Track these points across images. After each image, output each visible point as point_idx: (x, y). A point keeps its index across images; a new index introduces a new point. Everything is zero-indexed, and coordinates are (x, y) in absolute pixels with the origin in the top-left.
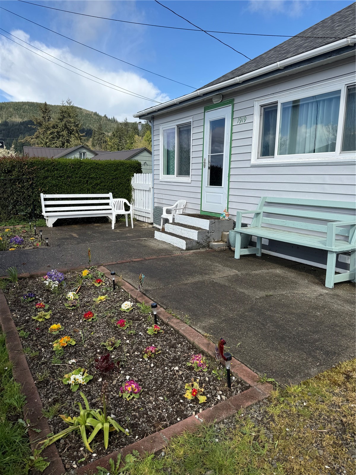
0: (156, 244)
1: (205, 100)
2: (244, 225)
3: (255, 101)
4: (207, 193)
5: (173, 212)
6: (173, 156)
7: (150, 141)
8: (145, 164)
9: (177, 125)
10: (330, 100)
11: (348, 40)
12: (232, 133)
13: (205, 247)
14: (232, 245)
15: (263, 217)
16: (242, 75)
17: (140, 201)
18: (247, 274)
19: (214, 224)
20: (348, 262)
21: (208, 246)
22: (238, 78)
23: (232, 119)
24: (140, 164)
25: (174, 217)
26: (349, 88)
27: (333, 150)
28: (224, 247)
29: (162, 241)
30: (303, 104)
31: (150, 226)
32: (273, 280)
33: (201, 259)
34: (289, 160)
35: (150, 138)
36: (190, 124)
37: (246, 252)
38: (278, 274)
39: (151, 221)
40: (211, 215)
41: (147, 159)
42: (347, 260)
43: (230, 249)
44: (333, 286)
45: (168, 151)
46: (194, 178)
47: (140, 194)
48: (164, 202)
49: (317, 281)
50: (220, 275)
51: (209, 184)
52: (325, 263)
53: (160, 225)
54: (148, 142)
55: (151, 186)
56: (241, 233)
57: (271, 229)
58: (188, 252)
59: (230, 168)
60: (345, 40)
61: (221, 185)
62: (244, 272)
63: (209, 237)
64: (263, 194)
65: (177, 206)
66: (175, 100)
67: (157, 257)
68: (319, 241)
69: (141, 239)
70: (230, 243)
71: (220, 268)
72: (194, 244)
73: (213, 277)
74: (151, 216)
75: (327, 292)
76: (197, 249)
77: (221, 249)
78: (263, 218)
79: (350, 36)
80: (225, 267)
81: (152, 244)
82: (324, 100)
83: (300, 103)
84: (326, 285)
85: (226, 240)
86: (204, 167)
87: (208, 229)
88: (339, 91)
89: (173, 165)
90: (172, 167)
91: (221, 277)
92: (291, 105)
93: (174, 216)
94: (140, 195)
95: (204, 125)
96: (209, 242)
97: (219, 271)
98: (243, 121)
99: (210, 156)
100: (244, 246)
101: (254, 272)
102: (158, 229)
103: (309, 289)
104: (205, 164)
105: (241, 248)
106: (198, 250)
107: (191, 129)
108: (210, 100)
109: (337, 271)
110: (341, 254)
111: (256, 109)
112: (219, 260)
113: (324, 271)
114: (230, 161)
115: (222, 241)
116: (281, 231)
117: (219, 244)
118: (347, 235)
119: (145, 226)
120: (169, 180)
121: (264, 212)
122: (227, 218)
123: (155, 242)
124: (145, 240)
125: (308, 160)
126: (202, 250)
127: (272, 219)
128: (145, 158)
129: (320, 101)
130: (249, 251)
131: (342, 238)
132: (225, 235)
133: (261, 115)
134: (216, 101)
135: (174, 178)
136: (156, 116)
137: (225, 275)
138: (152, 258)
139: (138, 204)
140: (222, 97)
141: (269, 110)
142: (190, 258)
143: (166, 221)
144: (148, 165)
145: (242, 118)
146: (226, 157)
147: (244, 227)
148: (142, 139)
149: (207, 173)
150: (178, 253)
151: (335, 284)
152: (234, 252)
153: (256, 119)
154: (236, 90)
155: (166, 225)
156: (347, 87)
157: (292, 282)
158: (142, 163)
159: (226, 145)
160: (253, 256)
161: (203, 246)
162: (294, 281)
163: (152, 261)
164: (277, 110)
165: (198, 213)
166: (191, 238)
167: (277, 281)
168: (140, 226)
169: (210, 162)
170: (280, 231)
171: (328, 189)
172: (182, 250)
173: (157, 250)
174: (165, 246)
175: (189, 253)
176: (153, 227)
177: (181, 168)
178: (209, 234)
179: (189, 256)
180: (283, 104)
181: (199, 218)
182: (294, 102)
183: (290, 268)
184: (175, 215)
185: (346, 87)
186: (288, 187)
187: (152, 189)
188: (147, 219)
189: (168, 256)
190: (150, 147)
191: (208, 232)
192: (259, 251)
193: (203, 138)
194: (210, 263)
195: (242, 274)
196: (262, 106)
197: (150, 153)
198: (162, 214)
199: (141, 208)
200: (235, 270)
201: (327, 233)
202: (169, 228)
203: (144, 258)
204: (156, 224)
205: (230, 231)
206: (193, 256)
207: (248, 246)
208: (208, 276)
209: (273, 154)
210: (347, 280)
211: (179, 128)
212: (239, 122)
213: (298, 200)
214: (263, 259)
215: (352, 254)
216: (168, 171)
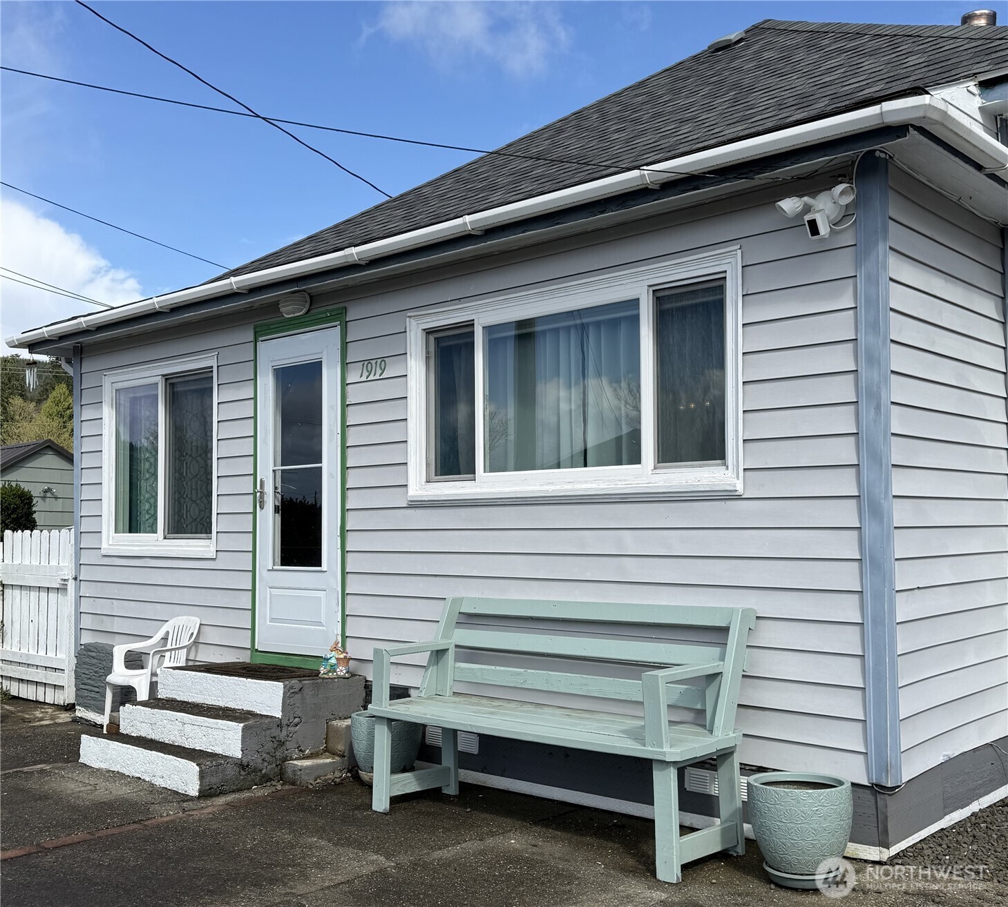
0: (85, 785)
1: (256, 305)
2: (399, 693)
3: (410, 317)
4: (275, 591)
5: (152, 662)
6: (152, 470)
7: (66, 417)
8: (49, 495)
9: (163, 375)
10: (614, 324)
11: (644, 175)
12: (345, 406)
13: (270, 780)
14: (361, 762)
15: (457, 660)
16: (366, 243)
17: (25, 626)
18: (415, 865)
19: (297, 696)
20: (714, 790)
21: (281, 775)
22: (354, 250)
23: (345, 365)
24: (30, 498)
25: (154, 679)
26: (660, 294)
27: (635, 458)
28: (337, 774)
29: (109, 771)
30: (544, 332)
31: (65, 717)
32: (501, 875)
33: (254, 826)
34: (517, 489)
35: (68, 408)
36: (210, 375)
37: (409, 783)
38: (515, 850)
39: (68, 696)
40: (285, 665)
41: (56, 477)
42: (711, 784)
43: (357, 778)
44: (680, 875)
45: (132, 448)
46: (228, 543)
47: (25, 602)
48: (117, 625)
49: (631, 862)
50: (323, 880)
51: (278, 560)
52: (649, 800)
53: (101, 711)
54: (61, 420)
55: (68, 573)
56: (390, 720)
57: (484, 701)
58: (209, 803)
59: (344, 511)
60: (635, 173)
61: (318, 563)
62: (405, 859)
63: (282, 743)
64: (451, 590)
65: (165, 639)
66: (155, 300)
67: (88, 837)
68: (623, 732)
69: (25, 769)
70: (357, 757)
71: (323, 853)
72: (231, 771)
73: (301, 889)
74: (67, 680)
75: (664, 896)
76: (239, 790)
77: (325, 780)
78: (458, 664)
79: (648, 164)
80: (342, 845)
81: (71, 786)
82: (598, 324)
83: (538, 329)
84: (661, 875)
85: (340, 747)
86: (262, 508)
87: (279, 715)
88: (635, 303)
89: (152, 501)
90: (147, 506)
91: (328, 888)
92: (513, 333)
93: (154, 674)
94: (25, 608)
95: (255, 379)
96: (285, 759)
97: (320, 866)
98: (378, 373)
99: (279, 474)
100: (401, 765)
101: (437, 854)
102: (95, 725)
103: (610, 895)
104: (262, 497)
105: (393, 771)
106: (246, 794)
107: (211, 389)
108: (274, 307)
109: (687, 824)
110: (689, 766)
111: (413, 340)
112: (321, 822)
113: (647, 827)
114: (344, 490)
115: (328, 751)
116: (513, 705)
117: (318, 766)
118: (699, 707)
119: (43, 719)
120: (135, 551)
121: (457, 646)
122: (341, 671)
123: (80, 778)
124: (42, 771)
125: (569, 487)
126: (258, 792)
127: (483, 667)
128: (46, 476)
129: (588, 324)
130: (418, 779)
131: (689, 716)
132: (337, 730)
133: (427, 358)
134: (289, 311)
135: (152, 543)
136: (89, 345)
137: (340, 878)
138: (68, 840)
139: (16, 639)
140: (308, 299)
141: (452, 343)
142: (214, 825)
143: (126, 695)
144: (56, 498)
145: (373, 362)
146: (331, 476)
147: (399, 697)
148: (38, 410)
149: (269, 524)
150: (169, 813)
151: (685, 867)
152: (371, 787)
153: (414, 369)
154: (351, 283)
155: (126, 711)
156: (654, 291)
157: (558, 875)
158: (36, 491)
159: (330, 441)
160: (432, 795)
161: (264, 776)
162: (563, 870)
163: (69, 852)
164: (472, 344)
165: (245, 658)
166: (218, 750)
167: (511, 876)
168: (24, 720)
169: (279, 490)
170: (509, 705)
171: (635, 571)
172: (186, 798)
173: (87, 808)
174: (123, 791)
175: (210, 810)
176: (76, 720)
177: (179, 511)
178: (284, 733)
179: (212, 820)
180: (489, 329)
181: (247, 677)
182: (521, 324)
183: (547, 826)
184: (158, 671)
185: (651, 293)
186: (522, 567)
187: (71, 585)
188: (49, 691)
189: (132, 827)
190: (67, 435)
191: (280, 726)
192: (451, 778)
193: (255, 417)
194: (288, 837)
195: (398, 866)
196: (428, 332)
197: (69, 458)
198: (109, 670)
199: (29, 651)
200: (377, 852)
201: (642, 703)
202: (134, 719)
203: (38, 845)
204: (86, 707)
205: (354, 715)
206: (226, 819)
207: (417, 763)
208: (280, 890)
209: (471, 470)
210: (717, 849)
211: (172, 385)
212: (365, 374)
213: (555, 604)
214: (465, 805)
215: (721, 765)
216: (134, 519)
